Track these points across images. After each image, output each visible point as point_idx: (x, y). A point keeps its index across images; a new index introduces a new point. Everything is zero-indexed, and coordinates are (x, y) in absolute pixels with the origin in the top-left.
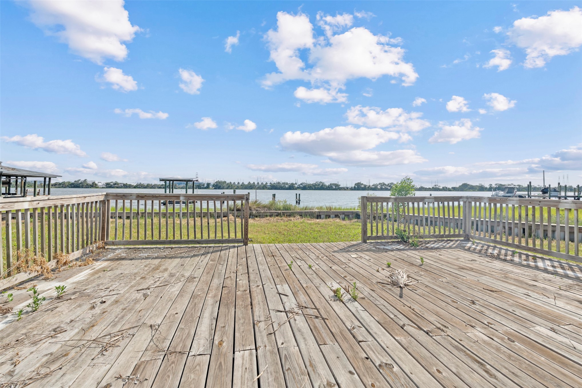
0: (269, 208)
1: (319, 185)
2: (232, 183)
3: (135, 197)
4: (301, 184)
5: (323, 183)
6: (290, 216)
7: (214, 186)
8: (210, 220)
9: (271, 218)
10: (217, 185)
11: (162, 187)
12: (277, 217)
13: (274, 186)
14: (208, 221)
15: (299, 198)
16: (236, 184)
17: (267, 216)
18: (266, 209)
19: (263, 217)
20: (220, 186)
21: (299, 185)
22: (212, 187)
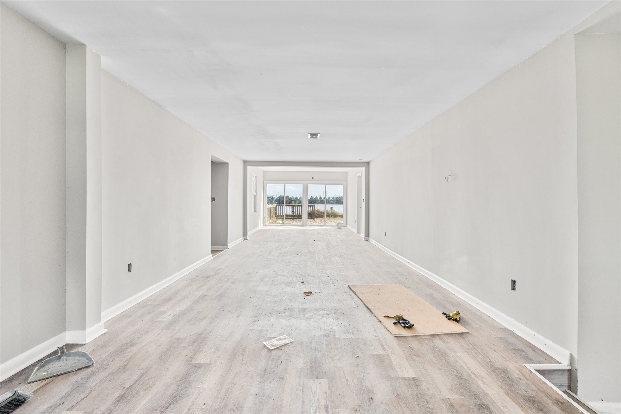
18: (324, 214)
22: (275, 202)
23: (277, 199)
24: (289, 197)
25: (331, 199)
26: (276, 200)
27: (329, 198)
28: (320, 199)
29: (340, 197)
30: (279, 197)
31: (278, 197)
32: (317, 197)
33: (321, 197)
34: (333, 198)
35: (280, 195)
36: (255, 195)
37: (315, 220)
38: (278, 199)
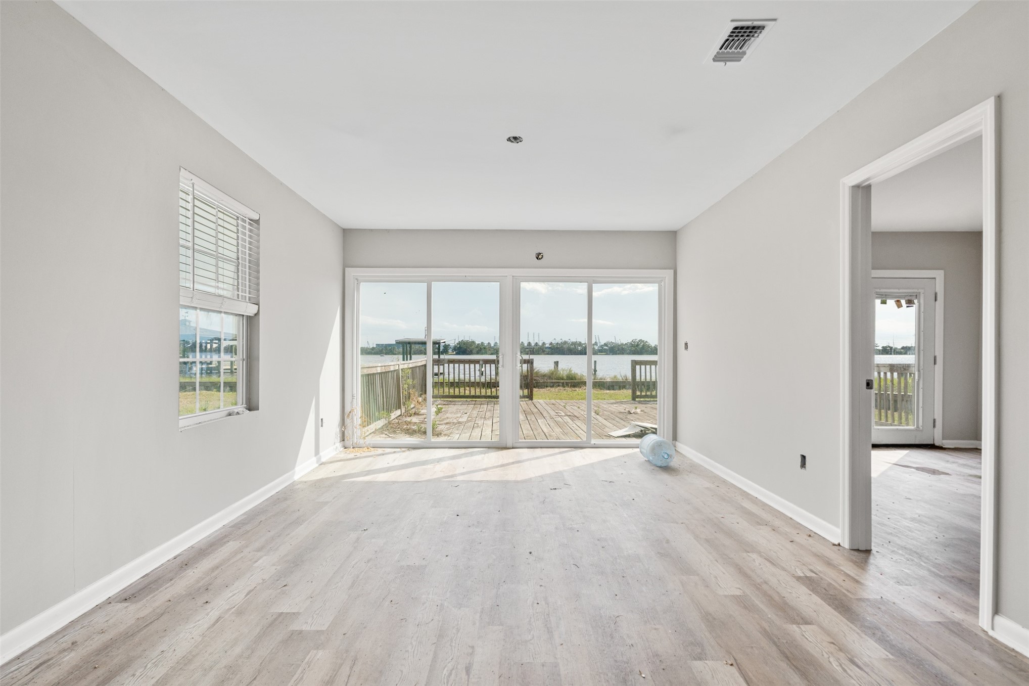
0: (550, 377)
1: (638, 345)
2: (486, 343)
3: (446, 362)
4: (606, 345)
5: (645, 343)
6: (574, 386)
7: (455, 351)
8: (482, 390)
9: (552, 389)
10: (460, 347)
11: (373, 352)
12: (558, 388)
13: (557, 348)
14: (480, 391)
15: (595, 367)
16: (492, 345)
17: (547, 386)
18: (546, 378)
19: (541, 388)
20: (466, 350)
21: (602, 346)
22: (453, 352)
23: (455, 347)
24: (477, 343)
25: (547, 345)
26: (455, 349)
27: (544, 344)
28: (528, 345)
29: (561, 343)
30: (459, 343)
31: (457, 344)
32: (524, 342)
33: (529, 343)
34: (551, 344)
35: (460, 340)
36: (249, 318)
37: (535, 400)
38: (457, 346)
